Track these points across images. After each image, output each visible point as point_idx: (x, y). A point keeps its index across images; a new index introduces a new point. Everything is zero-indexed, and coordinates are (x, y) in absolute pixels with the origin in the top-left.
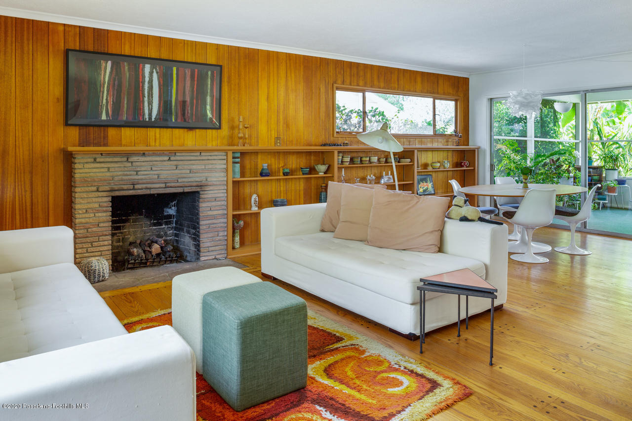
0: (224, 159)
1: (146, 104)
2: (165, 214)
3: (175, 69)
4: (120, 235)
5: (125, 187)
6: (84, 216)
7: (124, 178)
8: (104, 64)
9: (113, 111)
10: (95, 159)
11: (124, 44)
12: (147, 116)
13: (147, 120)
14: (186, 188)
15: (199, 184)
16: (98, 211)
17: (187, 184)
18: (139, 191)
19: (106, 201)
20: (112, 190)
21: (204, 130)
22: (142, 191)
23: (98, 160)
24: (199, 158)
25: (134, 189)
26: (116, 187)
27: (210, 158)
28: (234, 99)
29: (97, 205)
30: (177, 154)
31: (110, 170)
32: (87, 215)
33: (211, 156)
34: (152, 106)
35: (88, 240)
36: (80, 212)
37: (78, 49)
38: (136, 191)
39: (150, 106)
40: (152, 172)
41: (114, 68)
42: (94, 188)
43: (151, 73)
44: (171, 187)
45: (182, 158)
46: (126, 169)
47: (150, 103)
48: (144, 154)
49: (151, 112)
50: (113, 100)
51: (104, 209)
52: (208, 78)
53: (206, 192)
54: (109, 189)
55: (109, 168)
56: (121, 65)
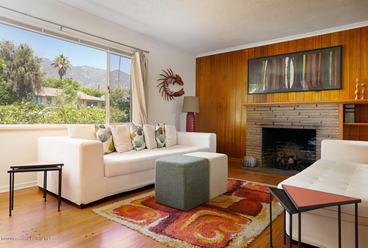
0: (337, 109)
1: (286, 79)
2: (309, 144)
3: (304, 56)
4: (282, 151)
5: (269, 123)
6: (249, 135)
7: (269, 118)
8: (264, 63)
9: (269, 85)
10: (255, 109)
11: (276, 50)
12: (287, 86)
13: (287, 88)
14: (305, 127)
15: (316, 125)
16: (256, 134)
17: (307, 124)
18: (276, 126)
19: (260, 130)
20: (262, 125)
21: (328, 91)
22: (278, 126)
23: (256, 109)
24: (316, 108)
25: (273, 125)
26: (264, 123)
27: (324, 108)
28: (356, 66)
29: (255, 131)
30: (299, 106)
31: (262, 115)
32: (251, 135)
33: (325, 107)
34: (290, 80)
35: (251, 147)
36: (248, 134)
37: (254, 58)
38: (274, 126)
39: (289, 80)
40: (283, 116)
41: (269, 63)
42: (254, 123)
43: (289, 62)
44: (295, 125)
45: (303, 108)
46: (269, 114)
47: (289, 78)
48: (279, 106)
49: (289, 83)
50: (268, 80)
51: (259, 133)
52: (329, 56)
53: (321, 131)
54: (261, 124)
55: (261, 114)
56: (273, 61)
